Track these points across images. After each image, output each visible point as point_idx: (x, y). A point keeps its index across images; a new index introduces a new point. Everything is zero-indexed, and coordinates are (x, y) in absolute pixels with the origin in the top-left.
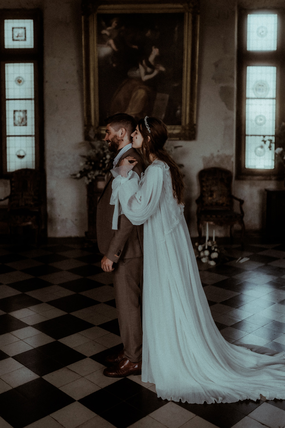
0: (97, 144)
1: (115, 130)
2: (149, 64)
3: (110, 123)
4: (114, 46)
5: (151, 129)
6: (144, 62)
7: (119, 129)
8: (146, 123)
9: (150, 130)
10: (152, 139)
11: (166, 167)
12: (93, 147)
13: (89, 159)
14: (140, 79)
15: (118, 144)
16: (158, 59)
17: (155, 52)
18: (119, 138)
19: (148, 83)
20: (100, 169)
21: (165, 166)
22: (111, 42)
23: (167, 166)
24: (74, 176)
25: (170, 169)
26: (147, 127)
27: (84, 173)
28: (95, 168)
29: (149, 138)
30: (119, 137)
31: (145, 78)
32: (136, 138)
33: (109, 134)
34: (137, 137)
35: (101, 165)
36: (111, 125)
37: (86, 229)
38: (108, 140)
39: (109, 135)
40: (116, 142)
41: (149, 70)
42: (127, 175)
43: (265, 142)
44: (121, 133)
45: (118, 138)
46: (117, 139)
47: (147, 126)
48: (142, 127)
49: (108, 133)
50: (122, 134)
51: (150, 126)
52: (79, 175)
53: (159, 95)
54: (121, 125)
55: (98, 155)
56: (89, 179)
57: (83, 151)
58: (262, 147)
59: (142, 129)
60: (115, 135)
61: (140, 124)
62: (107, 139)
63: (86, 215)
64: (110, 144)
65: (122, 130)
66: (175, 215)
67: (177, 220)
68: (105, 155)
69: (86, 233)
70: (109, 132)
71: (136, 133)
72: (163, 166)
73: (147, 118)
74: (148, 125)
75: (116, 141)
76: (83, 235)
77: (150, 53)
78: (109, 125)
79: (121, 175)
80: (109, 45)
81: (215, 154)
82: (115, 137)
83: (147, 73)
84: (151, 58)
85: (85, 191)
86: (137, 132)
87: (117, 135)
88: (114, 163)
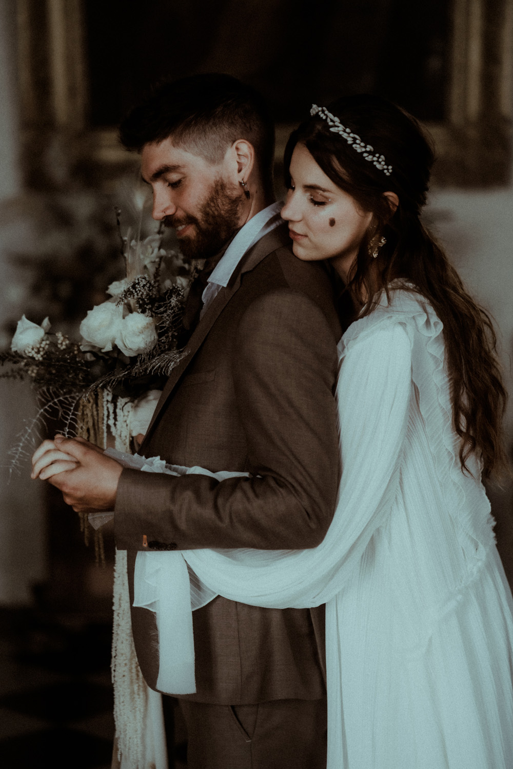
1: (206, 158)
11: (428, 322)
18: (235, 189)
21: (422, 320)
23: (434, 318)
25: (444, 331)
40: (227, 211)
44: (237, 166)
45: (228, 192)
46: (227, 197)
50: (240, 171)
65: (237, 149)
69: (38, 589)
72: (414, 318)
75: (223, 208)
76: (23, 596)
82: (217, 192)
87: (221, 178)
88: (206, 294)
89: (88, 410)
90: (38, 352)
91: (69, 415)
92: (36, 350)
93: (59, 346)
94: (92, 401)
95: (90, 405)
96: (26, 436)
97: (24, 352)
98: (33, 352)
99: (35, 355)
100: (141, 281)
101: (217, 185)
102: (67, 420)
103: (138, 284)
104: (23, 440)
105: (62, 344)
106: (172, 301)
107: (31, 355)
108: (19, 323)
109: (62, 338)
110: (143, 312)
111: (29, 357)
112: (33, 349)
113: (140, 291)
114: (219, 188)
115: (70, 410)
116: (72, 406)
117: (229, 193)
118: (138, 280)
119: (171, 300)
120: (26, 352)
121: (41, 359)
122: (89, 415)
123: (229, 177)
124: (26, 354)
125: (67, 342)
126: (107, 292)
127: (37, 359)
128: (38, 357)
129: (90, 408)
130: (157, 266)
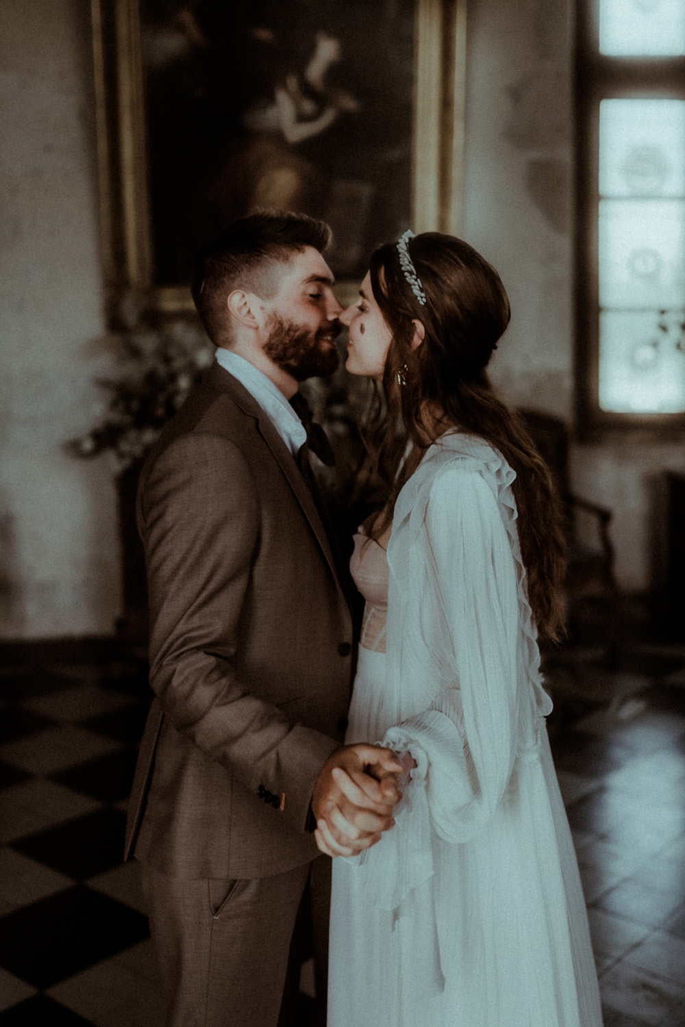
0: (148, 343)
2: (307, 90)
4: (194, 31)
5: (427, 287)
6: (292, 83)
8: (405, 261)
9: (422, 290)
10: (432, 332)
12: (135, 353)
13: (121, 393)
14: (278, 136)
16: (335, 73)
17: (327, 51)
19: (306, 149)
20: (157, 424)
22: (187, 17)
24: (73, 448)
26: (411, 279)
27: (105, 438)
28: (141, 420)
29: (420, 327)
31: (297, 133)
32: (362, 329)
34: (366, 327)
35: (160, 412)
37: (117, 611)
41: (308, 107)
43: (664, 329)
47: (411, 273)
48: (385, 278)
51: (423, 272)
52: (88, 445)
53: (341, 188)
55: (151, 377)
56: (121, 456)
57: (106, 365)
58: (655, 345)
59: (388, 289)
61: (380, 267)
63: (115, 568)
68: (173, 377)
69: (118, 623)
71: (362, 309)
73: (410, 239)
74: (412, 268)
76: (109, 628)
77: (310, 52)
80: (181, 28)
81: (518, 367)
83: (302, 118)
84: (316, 71)
85: (110, 494)
86: (366, 302)
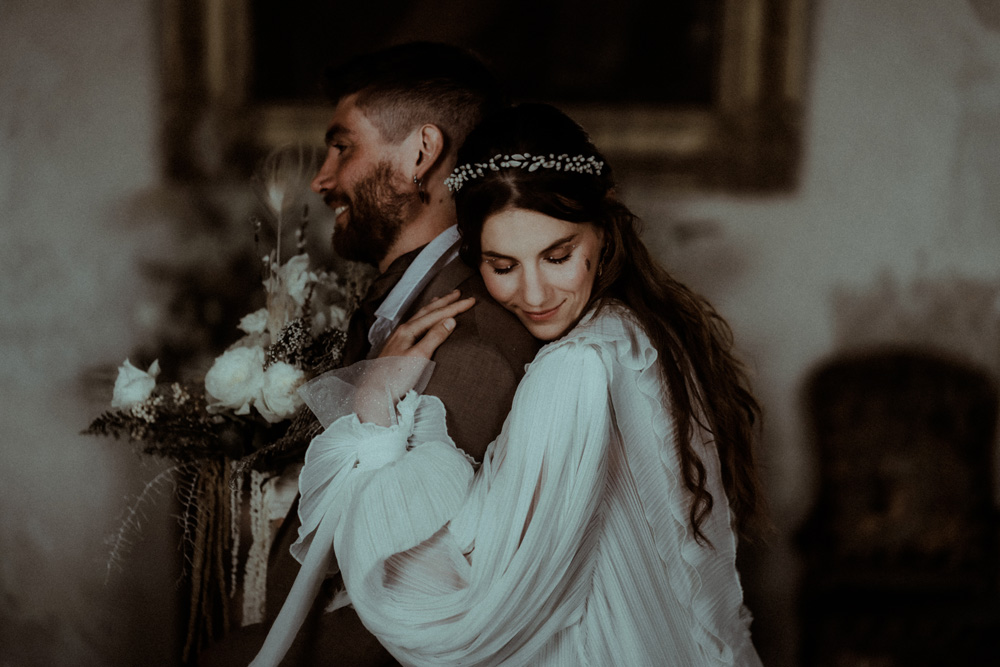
1: (384, 133)
3: (353, 91)
7: (407, 129)
11: (635, 350)
15: (392, 217)
18: (404, 182)
21: (626, 347)
30: (401, 178)
33: (347, 152)
36: (359, 104)
38: (334, 189)
39: (343, 162)
42: (393, 417)
44: (417, 156)
45: (394, 182)
46: (391, 187)
49: (341, 148)
50: (419, 162)
54: (423, 108)
60: (382, 164)
62: (329, 186)
64: (344, 212)
66: (711, 628)
67: (721, 651)
70: (345, 142)
72: (615, 343)
75: (382, 199)
78: (351, 99)
79: (354, 416)
81: (905, 271)
82: (379, 175)
87: (390, 162)
88: (373, 332)
89: (210, 485)
90: (149, 413)
91: (189, 495)
92: (146, 409)
93: (175, 401)
94: (216, 472)
95: (214, 478)
96: (129, 519)
97: (131, 411)
98: (143, 412)
99: (146, 417)
100: (296, 331)
101: (381, 169)
102: (187, 501)
103: (292, 335)
104: (125, 524)
105: (179, 399)
106: (334, 353)
107: (139, 416)
108: (122, 371)
109: (180, 391)
110: (292, 362)
111: (137, 418)
112: (143, 408)
113: (294, 345)
114: (383, 173)
115: (190, 488)
116: (192, 482)
117: (394, 184)
118: (290, 328)
119: (332, 351)
120: (134, 411)
121: (153, 421)
122: (212, 491)
123: (400, 164)
124: (132, 414)
125: (188, 397)
126: (239, 327)
127: (148, 421)
128: (150, 419)
129: (214, 482)
130: (307, 297)
